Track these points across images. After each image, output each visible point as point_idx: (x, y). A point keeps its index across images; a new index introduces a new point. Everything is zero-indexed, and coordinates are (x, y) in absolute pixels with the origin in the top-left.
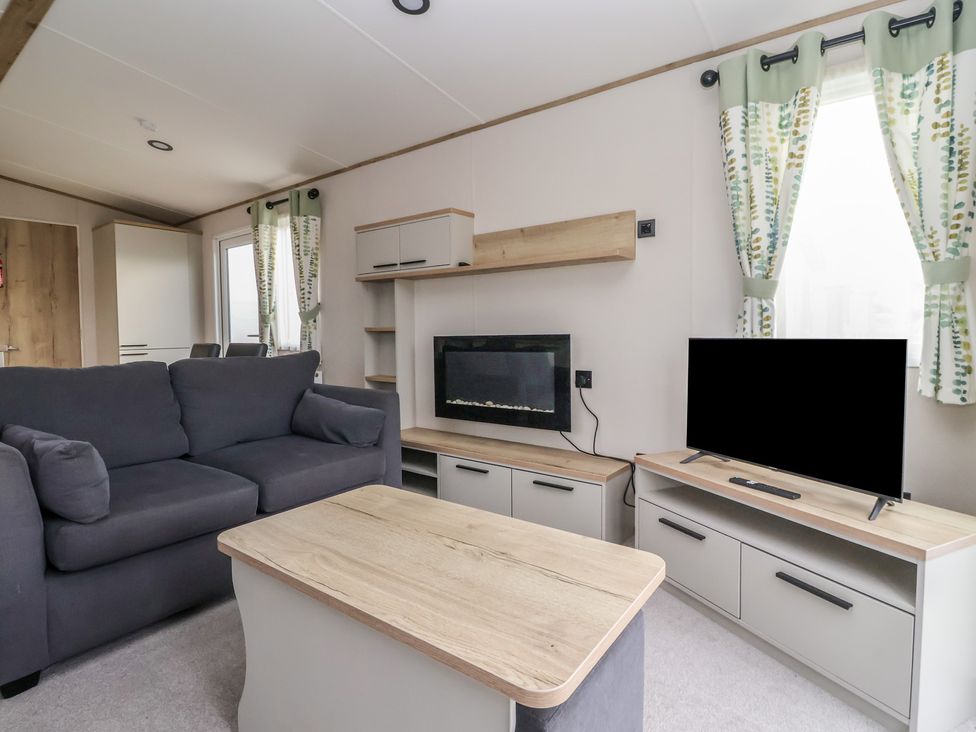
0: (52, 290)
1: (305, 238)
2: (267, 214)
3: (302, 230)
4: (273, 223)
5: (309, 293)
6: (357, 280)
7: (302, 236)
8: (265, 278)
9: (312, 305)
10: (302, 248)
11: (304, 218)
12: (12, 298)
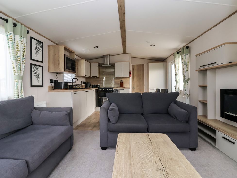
0: (140, 77)
1: (185, 60)
2: (177, 55)
3: (184, 58)
4: (179, 57)
5: (186, 75)
6: (196, 71)
7: (184, 60)
8: (177, 72)
9: (186, 78)
10: (184, 63)
11: (184, 55)
12: (134, 79)
